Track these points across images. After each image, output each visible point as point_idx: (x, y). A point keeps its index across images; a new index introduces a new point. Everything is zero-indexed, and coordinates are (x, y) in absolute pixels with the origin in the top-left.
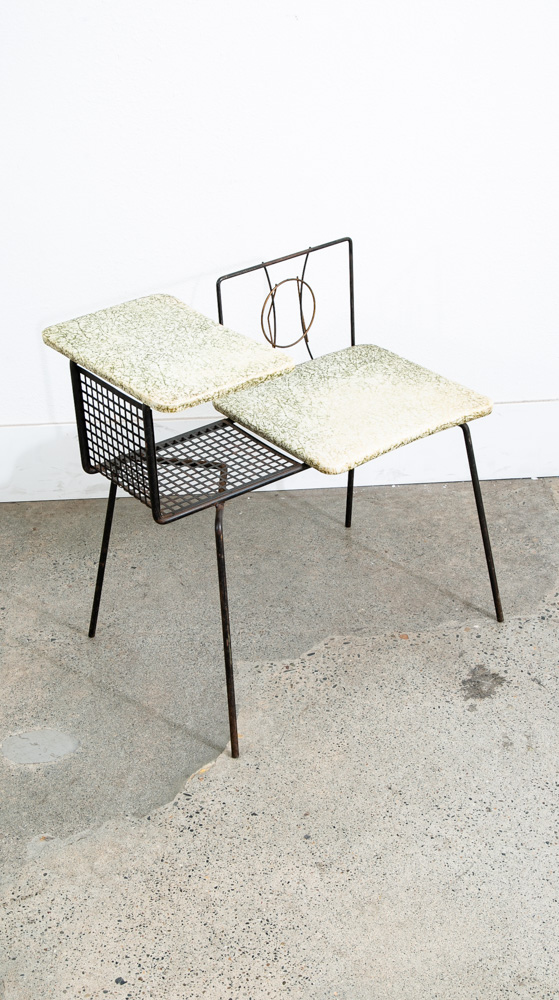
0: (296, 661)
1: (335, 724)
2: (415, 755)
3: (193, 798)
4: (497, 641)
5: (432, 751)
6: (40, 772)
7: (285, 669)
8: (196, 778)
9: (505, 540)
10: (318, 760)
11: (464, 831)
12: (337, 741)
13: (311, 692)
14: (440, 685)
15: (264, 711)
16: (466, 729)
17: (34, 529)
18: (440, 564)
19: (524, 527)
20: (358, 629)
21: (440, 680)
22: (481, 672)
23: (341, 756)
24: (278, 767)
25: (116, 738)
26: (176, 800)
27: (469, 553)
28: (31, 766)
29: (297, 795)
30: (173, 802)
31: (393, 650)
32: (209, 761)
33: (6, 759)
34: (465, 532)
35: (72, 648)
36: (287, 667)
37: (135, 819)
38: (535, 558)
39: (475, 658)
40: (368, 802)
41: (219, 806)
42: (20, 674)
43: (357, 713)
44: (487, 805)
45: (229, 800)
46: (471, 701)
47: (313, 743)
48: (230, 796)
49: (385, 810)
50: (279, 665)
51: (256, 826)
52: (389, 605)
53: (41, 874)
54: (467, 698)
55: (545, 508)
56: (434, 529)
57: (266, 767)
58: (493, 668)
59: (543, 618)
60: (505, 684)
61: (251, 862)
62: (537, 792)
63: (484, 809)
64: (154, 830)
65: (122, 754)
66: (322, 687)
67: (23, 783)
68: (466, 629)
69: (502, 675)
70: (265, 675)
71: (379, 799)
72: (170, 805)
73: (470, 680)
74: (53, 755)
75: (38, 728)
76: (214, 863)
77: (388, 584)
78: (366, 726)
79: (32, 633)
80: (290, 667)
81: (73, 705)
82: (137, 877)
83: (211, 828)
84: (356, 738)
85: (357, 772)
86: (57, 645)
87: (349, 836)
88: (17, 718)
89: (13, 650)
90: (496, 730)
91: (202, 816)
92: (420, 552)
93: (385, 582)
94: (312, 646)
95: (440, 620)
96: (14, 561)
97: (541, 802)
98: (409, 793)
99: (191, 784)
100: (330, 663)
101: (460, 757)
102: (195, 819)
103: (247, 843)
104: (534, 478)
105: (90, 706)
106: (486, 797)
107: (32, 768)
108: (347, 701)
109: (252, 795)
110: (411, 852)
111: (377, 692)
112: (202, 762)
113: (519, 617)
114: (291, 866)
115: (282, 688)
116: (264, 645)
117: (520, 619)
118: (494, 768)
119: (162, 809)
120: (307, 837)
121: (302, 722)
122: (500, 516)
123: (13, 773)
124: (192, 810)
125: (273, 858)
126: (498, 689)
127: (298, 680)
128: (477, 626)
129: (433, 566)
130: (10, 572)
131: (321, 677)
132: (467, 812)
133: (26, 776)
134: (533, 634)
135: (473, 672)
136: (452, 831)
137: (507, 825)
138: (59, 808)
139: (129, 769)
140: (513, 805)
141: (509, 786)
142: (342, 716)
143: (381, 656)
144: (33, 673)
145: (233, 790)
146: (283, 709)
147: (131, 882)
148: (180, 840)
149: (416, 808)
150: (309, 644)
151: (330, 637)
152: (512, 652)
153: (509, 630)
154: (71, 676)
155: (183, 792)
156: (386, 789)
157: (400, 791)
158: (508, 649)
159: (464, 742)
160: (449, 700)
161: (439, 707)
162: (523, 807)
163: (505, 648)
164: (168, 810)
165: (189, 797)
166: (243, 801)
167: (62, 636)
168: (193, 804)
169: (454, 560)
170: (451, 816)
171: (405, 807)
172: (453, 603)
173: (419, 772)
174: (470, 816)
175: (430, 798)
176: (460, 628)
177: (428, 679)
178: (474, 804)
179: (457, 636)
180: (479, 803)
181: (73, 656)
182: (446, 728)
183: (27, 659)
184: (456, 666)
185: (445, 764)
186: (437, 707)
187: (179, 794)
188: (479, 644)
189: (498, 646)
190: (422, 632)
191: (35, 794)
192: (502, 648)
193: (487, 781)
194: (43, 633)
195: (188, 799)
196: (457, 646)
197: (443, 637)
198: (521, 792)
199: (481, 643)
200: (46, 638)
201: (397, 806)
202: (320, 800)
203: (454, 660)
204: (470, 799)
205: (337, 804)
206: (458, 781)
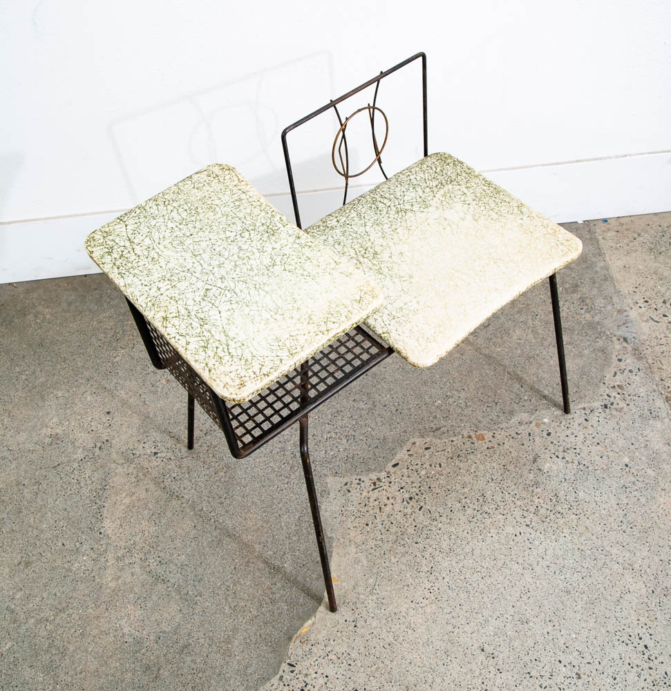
0: (383, 475)
1: (424, 561)
2: (503, 602)
3: (297, 669)
4: (566, 439)
5: (518, 595)
6: (152, 637)
7: (373, 487)
8: (298, 641)
10: (412, 612)
12: (428, 585)
13: (399, 517)
14: (518, 503)
15: (357, 546)
18: (505, 338)
19: (577, 286)
20: (437, 429)
21: (517, 497)
23: (433, 606)
24: (374, 624)
25: (219, 588)
26: (281, 672)
27: (530, 322)
29: (395, 663)
30: (278, 676)
31: (472, 456)
32: (309, 617)
35: (173, 464)
36: (375, 484)
38: (592, 326)
40: (464, 671)
41: (322, 681)
42: (127, 501)
43: (444, 545)
44: (576, 670)
45: (330, 671)
47: (406, 588)
48: (332, 666)
49: (480, 681)
50: (367, 479)
52: (463, 395)
55: (594, 259)
57: (363, 623)
59: (606, 406)
62: (622, 648)
63: (574, 675)
65: (227, 610)
66: (409, 511)
67: (136, 652)
68: (537, 425)
70: (355, 496)
71: (474, 666)
72: (275, 680)
77: (460, 365)
78: (454, 564)
79: (136, 444)
80: (378, 483)
81: (178, 543)
84: (446, 580)
85: (450, 628)
86: (159, 460)
88: (127, 562)
89: (120, 470)
93: (457, 363)
94: (396, 453)
95: (512, 413)
96: (115, 349)
97: (626, 663)
98: (501, 656)
99: (295, 649)
100: (414, 477)
101: (546, 602)
104: (580, 222)
105: (193, 544)
106: (573, 657)
108: (434, 529)
109: (353, 664)
111: (460, 515)
112: (303, 618)
113: (583, 405)
115: (371, 512)
116: (351, 456)
117: (584, 409)
118: (578, 616)
119: (267, 686)
121: (394, 560)
123: (127, 638)
124: (297, 685)
127: (386, 501)
128: (546, 420)
129: (500, 340)
130: (113, 363)
131: (407, 496)
132: (558, 681)
133: (138, 642)
134: (599, 428)
139: (235, 630)
140: (600, 668)
141: (595, 641)
142: (430, 550)
143: (461, 465)
144: (139, 500)
145: (334, 657)
146: (375, 542)
149: (510, 678)
150: (393, 452)
151: (412, 440)
152: (582, 455)
153: (576, 424)
154: (174, 502)
155: (287, 662)
156: (479, 651)
157: (492, 654)
158: (578, 451)
159: (548, 581)
160: (529, 523)
161: (520, 533)
162: (610, 671)
163: (575, 449)
164: (274, 687)
165: (293, 668)
166: (345, 673)
167: (163, 449)
168: (297, 678)
169: (518, 332)
170: (543, 686)
171: (499, 675)
172: (522, 389)
173: (509, 626)
174: (562, 686)
175: (522, 662)
176: (531, 423)
177: (507, 494)
178: (564, 669)
179: (530, 434)
180: (568, 667)
181: (175, 475)
182: (529, 562)
183: (133, 480)
184: (531, 476)
185: (532, 613)
186: (518, 534)
187: (283, 664)
188: (550, 445)
189: (569, 447)
190: (496, 430)
191: (148, 668)
192: (572, 449)
193: (574, 636)
194: (146, 445)
195: (292, 672)
196: (531, 448)
197: (516, 436)
198: (607, 650)
199: (552, 443)
200: (149, 452)
201: (492, 675)
202: (418, 669)
203: (529, 468)
204: (560, 662)
205: (434, 675)
206: (546, 636)
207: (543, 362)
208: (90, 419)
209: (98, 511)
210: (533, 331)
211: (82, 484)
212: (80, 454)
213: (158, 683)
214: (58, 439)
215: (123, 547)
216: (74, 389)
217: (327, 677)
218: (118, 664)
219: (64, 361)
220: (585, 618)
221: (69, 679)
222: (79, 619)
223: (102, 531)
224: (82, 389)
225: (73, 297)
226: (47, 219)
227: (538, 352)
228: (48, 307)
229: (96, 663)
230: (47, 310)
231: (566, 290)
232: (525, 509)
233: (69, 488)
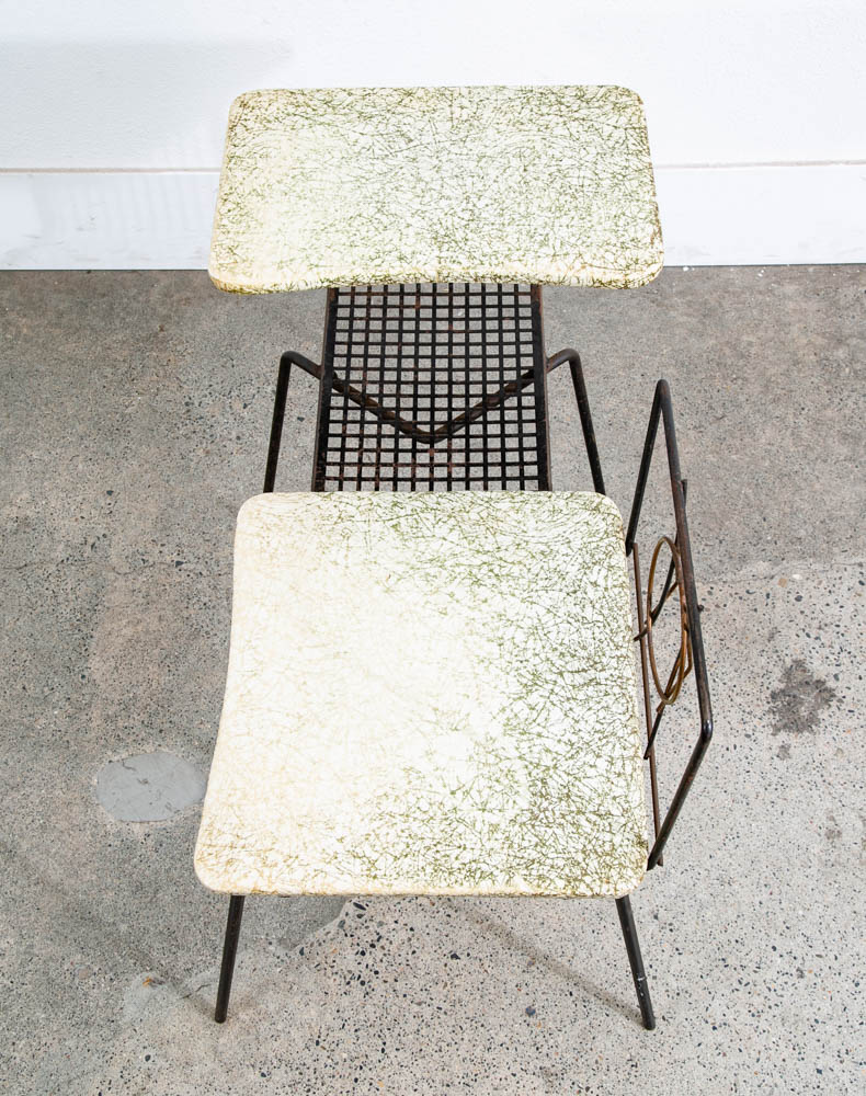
2: (695, 846)
3: (367, 914)
4: (825, 609)
5: (720, 840)
6: (150, 842)
9: (846, 393)
11: (764, 1016)
14: (738, 700)
16: (773, 797)
17: (162, 330)
18: (747, 440)
21: (737, 690)
22: (799, 676)
26: (342, 915)
27: (791, 418)
28: (137, 828)
29: (518, 920)
30: (337, 921)
33: (101, 809)
34: (786, 374)
35: (205, 582)
37: (281, 952)
39: (793, 646)
41: (404, 935)
42: (128, 632)
44: (798, 963)
45: (418, 921)
46: (783, 736)
48: (421, 914)
51: (457, 982)
53: (142, 1057)
54: (777, 730)
56: (741, 363)
58: (819, 668)
60: (834, 703)
61: (446, 1059)
63: (794, 971)
64: (309, 979)
67: (124, 861)
68: (782, 583)
69: (831, 684)
72: (332, 926)
73: (783, 691)
74: (168, 807)
75: (149, 748)
76: (392, 1056)
79: (149, 546)
82: (280, 1076)
83: (391, 980)
86: (184, 574)
87: (592, 1015)
88: (120, 724)
89: (121, 583)
90: (817, 803)
91: (379, 953)
92: (720, 413)
95: (744, 559)
96: (128, 393)
98: (684, 929)
101: (763, 856)
102: (368, 959)
103: (443, 1016)
106: (796, 945)
107: (138, 831)
109: (454, 915)
110: (683, 1056)
113: (859, 559)
114: (503, 1072)
117: (861, 565)
118: (812, 884)
119: (320, 933)
120: (530, 1012)
122: (840, 342)
123: (111, 839)
124: (366, 937)
125: (478, 1052)
126: (823, 714)
128: (797, 577)
129: (738, 443)
130: (123, 416)
132: (769, 977)
133: (129, 846)
135: (788, 674)
136: (745, 1017)
137: (826, 1008)
138: (173, 919)
140: (836, 965)
141: (832, 924)
144: (147, 632)
147: (271, 1084)
148: (345, 1001)
149: (694, 963)
152: (847, 636)
153: (844, 588)
154: (201, 641)
155: (354, 901)
156: (649, 918)
157: (671, 924)
158: (842, 630)
159: (769, 824)
160: (750, 733)
161: (735, 747)
162: (852, 972)
163: (838, 626)
164: (330, 936)
165: (361, 912)
166: (439, 927)
167: (191, 558)
168: (367, 927)
169: (769, 432)
170: (744, 982)
171: (677, 957)
172: (765, 524)
173: (701, 885)
174: (772, 986)
175: (714, 942)
176: (772, 578)
177: (721, 684)
178: (779, 960)
179: (768, 596)
180: (786, 957)
181: (206, 600)
182: (744, 792)
183: (141, 601)
184: (763, 661)
185: (740, 870)
186: (731, 748)
187: (347, 904)
188: (799, 616)
189: (827, 622)
190: (716, 583)
191: (140, 887)
192: (833, 626)
193: (801, 912)
194: (165, 549)
195: (360, 916)
196: (767, 617)
197: (746, 596)
198: (850, 938)
199: (802, 612)
200: (168, 559)
201: (666, 955)
202: (553, 935)
203: (761, 648)
204: (774, 948)
205: (577, 945)
206: (757, 907)
207: (803, 485)
208: (79, 499)
209: (82, 642)
210: (793, 434)
211: (60, 599)
212: (60, 552)
213: (153, 912)
214: (28, 525)
215: (116, 702)
216: (58, 451)
217: (412, 929)
218: (94, 877)
219: (46, 405)
220: (822, 888)
221: (18, 892)
222: (41, 803)
223: (86, 673)
224: (71, 451)
225: (67, 304)
226: (32, 171)
227: (796, 468)
228: (25, 316)
229: (62, 871)
230: (24, 320)
231: (856, 372)
232: (748, 710)
233: (39, 603)
